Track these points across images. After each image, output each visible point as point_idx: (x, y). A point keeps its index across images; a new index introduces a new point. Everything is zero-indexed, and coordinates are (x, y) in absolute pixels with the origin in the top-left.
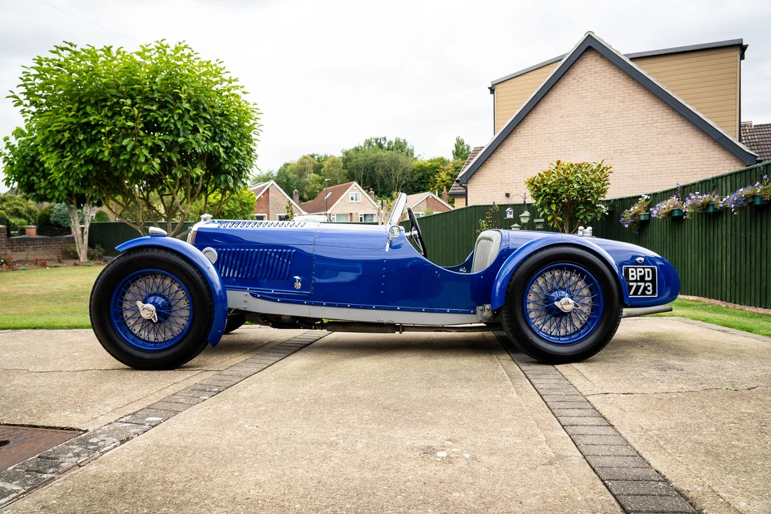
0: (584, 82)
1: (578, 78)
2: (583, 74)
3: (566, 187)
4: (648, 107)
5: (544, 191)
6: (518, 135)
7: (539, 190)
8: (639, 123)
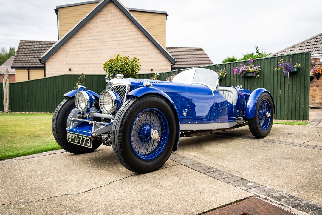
0: (108, 17)
1: (105, 14)
2: (108, 13)
4: (136, 34)
8: (133, 40)
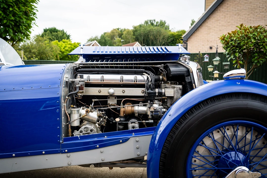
3: (246, 41)
5: (231, 44)
6: (219, 12)
7: (228, 44)
